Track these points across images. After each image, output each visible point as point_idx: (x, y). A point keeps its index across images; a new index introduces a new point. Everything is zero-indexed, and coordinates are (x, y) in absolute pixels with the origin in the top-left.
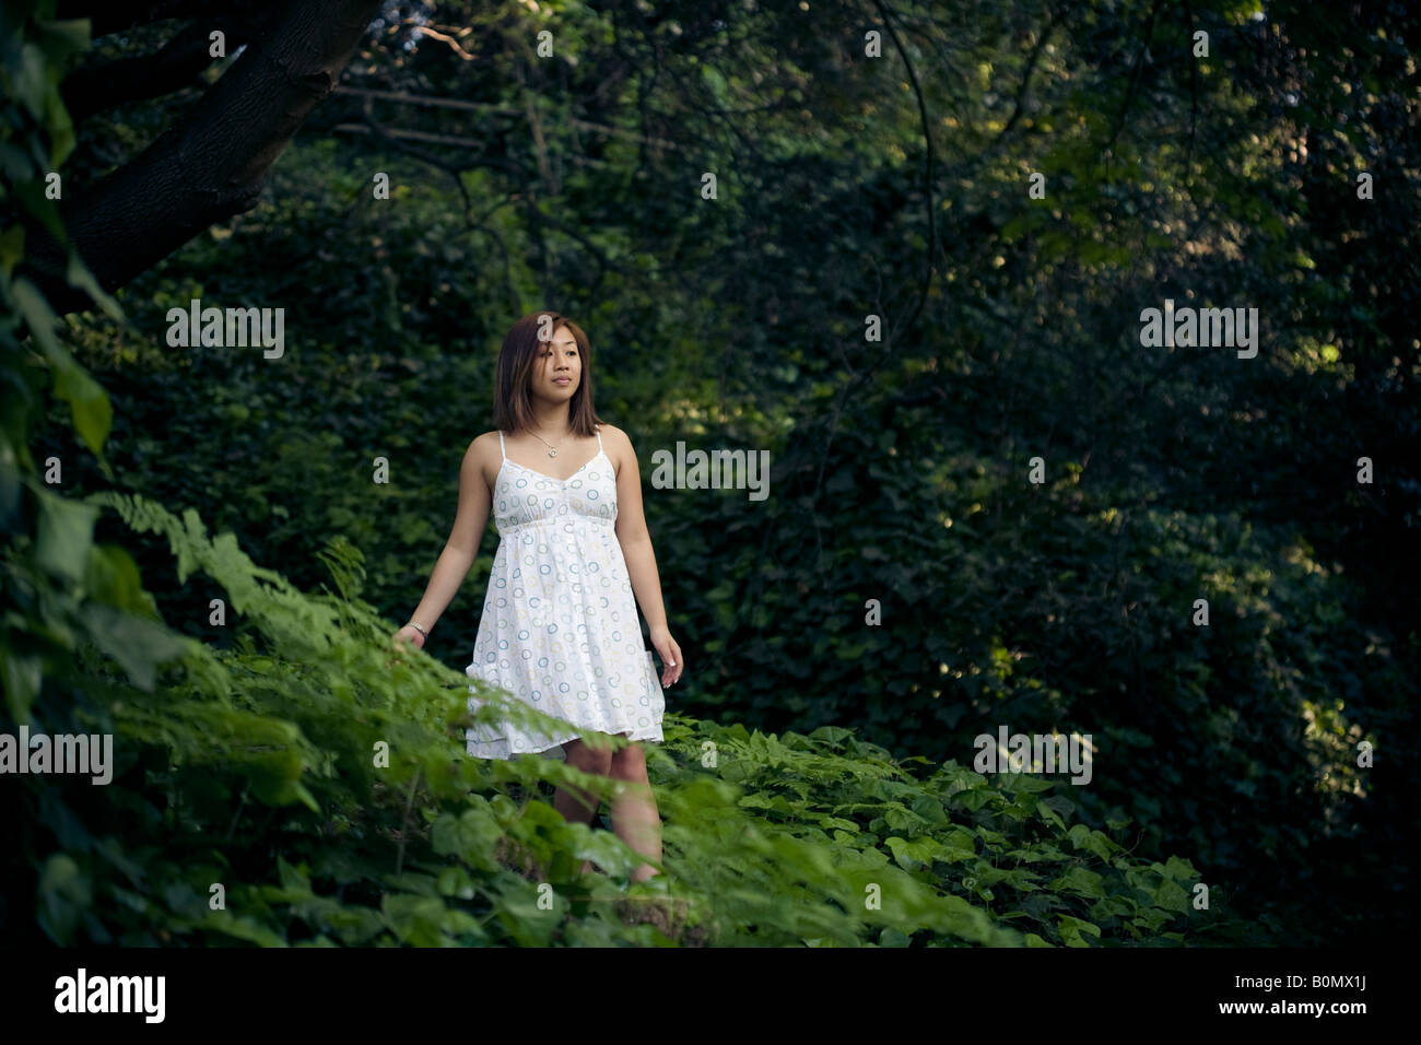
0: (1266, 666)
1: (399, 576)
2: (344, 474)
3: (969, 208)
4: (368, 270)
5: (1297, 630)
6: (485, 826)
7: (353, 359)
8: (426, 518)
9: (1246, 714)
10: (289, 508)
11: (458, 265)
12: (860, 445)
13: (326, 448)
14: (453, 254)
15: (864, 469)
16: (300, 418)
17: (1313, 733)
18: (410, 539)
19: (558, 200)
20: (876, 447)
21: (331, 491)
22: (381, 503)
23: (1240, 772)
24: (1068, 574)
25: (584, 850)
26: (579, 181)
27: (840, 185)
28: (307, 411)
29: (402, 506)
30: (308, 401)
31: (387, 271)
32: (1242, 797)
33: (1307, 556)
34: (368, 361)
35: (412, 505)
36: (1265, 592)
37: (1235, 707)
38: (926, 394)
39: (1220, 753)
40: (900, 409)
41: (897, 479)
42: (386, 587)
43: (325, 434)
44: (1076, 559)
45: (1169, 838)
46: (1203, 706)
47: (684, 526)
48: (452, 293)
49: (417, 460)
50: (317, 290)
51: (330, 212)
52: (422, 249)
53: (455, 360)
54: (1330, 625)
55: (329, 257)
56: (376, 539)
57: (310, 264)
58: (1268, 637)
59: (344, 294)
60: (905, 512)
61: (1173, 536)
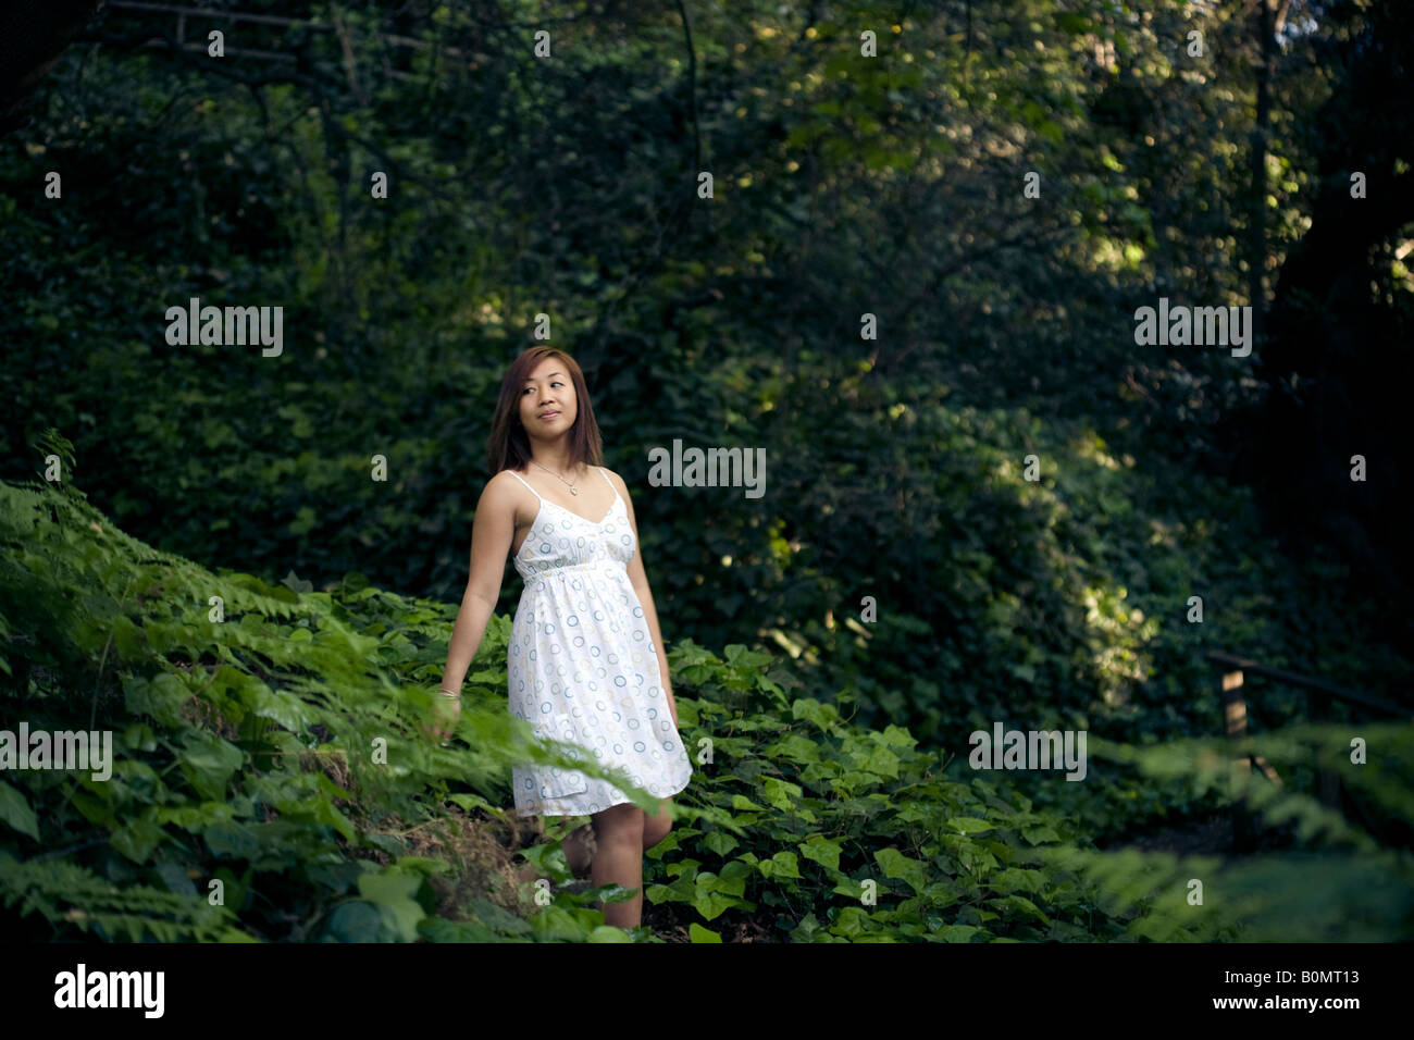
0: (1049, 555)
1: (202, 478)
2: (150, 382)
3: (763, 116)
4: (176, 183)
5: (1082, 520)
6: (175, 689)
7: (161, 269)
8: (229, 423)
9: (1028, 600)
10: (96, 415)
11: (265, 177)
12: (643, 347)
13: (134, 357)
14: (260, 167)
15: (647, 369)
16: (109, 328)
17: (1096, 619)
18: (213, 443)
19: (367, 112)
20: (658, 347)
21: (137, 398)
22: (185, 408)
23: (1021, 657)
24: (847, 469)
25: (263, 708)
26: (388, 93)
27: (641, 95)
28: (116, 321)
29: (206, 412)
30: (117, 312)
31: (196, 185)
32: (1023, 683)
33: (1099, 449)
34: (176, 272)
35: (217, 411)
36: (1051, 484)
37: (1018, 595)
38: (703, 296)
39: (1001, 640)
40: (682, 311)
41: (678, 378)
42: (190, 490)
43: (132, 343)
44: (857, 454)
45: (947, 720)
46: (984, 595)
47: (475, 426)
48: (260, 203)
49: (223, 367)
50: (127, 203)
51: (141, 127)
52: (229, 160)
53: (263, 269)
54: (1114, 516)
55: (138, 171)
56: (181, 443)
57: (119, 178)
58: (1053, 529)
59: (154, 206)
60: (687, 410)
61: (961, 431)
